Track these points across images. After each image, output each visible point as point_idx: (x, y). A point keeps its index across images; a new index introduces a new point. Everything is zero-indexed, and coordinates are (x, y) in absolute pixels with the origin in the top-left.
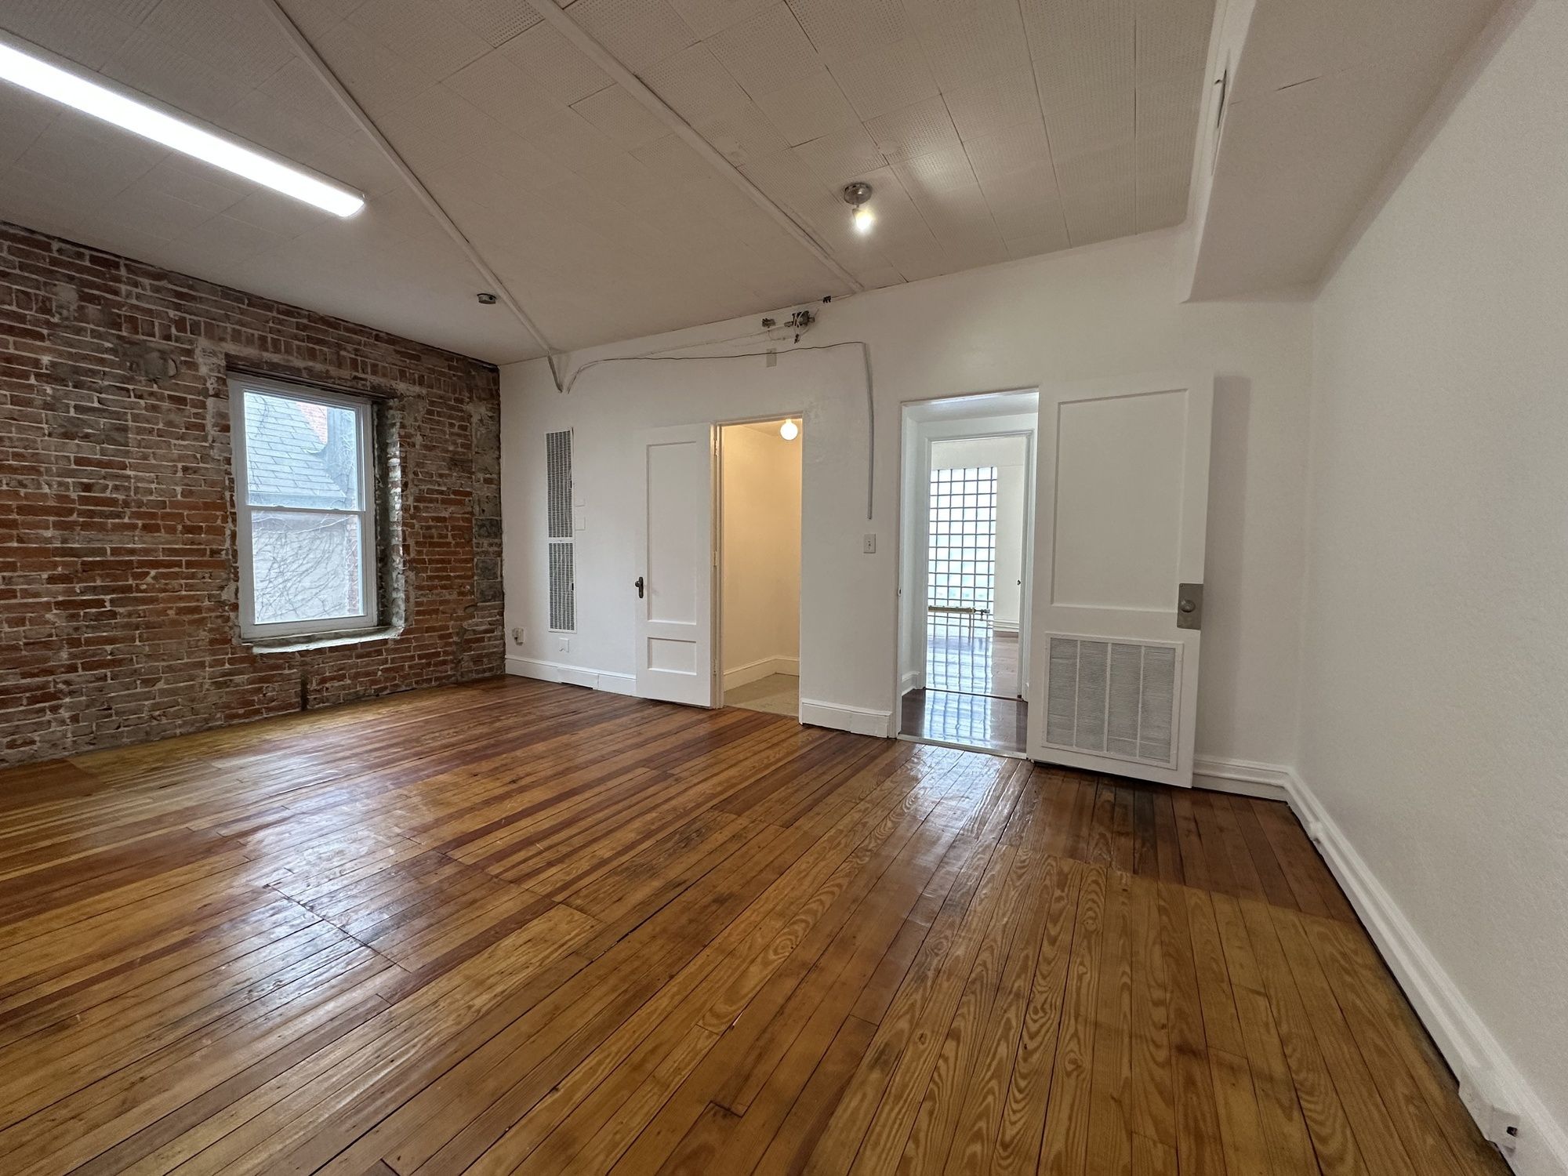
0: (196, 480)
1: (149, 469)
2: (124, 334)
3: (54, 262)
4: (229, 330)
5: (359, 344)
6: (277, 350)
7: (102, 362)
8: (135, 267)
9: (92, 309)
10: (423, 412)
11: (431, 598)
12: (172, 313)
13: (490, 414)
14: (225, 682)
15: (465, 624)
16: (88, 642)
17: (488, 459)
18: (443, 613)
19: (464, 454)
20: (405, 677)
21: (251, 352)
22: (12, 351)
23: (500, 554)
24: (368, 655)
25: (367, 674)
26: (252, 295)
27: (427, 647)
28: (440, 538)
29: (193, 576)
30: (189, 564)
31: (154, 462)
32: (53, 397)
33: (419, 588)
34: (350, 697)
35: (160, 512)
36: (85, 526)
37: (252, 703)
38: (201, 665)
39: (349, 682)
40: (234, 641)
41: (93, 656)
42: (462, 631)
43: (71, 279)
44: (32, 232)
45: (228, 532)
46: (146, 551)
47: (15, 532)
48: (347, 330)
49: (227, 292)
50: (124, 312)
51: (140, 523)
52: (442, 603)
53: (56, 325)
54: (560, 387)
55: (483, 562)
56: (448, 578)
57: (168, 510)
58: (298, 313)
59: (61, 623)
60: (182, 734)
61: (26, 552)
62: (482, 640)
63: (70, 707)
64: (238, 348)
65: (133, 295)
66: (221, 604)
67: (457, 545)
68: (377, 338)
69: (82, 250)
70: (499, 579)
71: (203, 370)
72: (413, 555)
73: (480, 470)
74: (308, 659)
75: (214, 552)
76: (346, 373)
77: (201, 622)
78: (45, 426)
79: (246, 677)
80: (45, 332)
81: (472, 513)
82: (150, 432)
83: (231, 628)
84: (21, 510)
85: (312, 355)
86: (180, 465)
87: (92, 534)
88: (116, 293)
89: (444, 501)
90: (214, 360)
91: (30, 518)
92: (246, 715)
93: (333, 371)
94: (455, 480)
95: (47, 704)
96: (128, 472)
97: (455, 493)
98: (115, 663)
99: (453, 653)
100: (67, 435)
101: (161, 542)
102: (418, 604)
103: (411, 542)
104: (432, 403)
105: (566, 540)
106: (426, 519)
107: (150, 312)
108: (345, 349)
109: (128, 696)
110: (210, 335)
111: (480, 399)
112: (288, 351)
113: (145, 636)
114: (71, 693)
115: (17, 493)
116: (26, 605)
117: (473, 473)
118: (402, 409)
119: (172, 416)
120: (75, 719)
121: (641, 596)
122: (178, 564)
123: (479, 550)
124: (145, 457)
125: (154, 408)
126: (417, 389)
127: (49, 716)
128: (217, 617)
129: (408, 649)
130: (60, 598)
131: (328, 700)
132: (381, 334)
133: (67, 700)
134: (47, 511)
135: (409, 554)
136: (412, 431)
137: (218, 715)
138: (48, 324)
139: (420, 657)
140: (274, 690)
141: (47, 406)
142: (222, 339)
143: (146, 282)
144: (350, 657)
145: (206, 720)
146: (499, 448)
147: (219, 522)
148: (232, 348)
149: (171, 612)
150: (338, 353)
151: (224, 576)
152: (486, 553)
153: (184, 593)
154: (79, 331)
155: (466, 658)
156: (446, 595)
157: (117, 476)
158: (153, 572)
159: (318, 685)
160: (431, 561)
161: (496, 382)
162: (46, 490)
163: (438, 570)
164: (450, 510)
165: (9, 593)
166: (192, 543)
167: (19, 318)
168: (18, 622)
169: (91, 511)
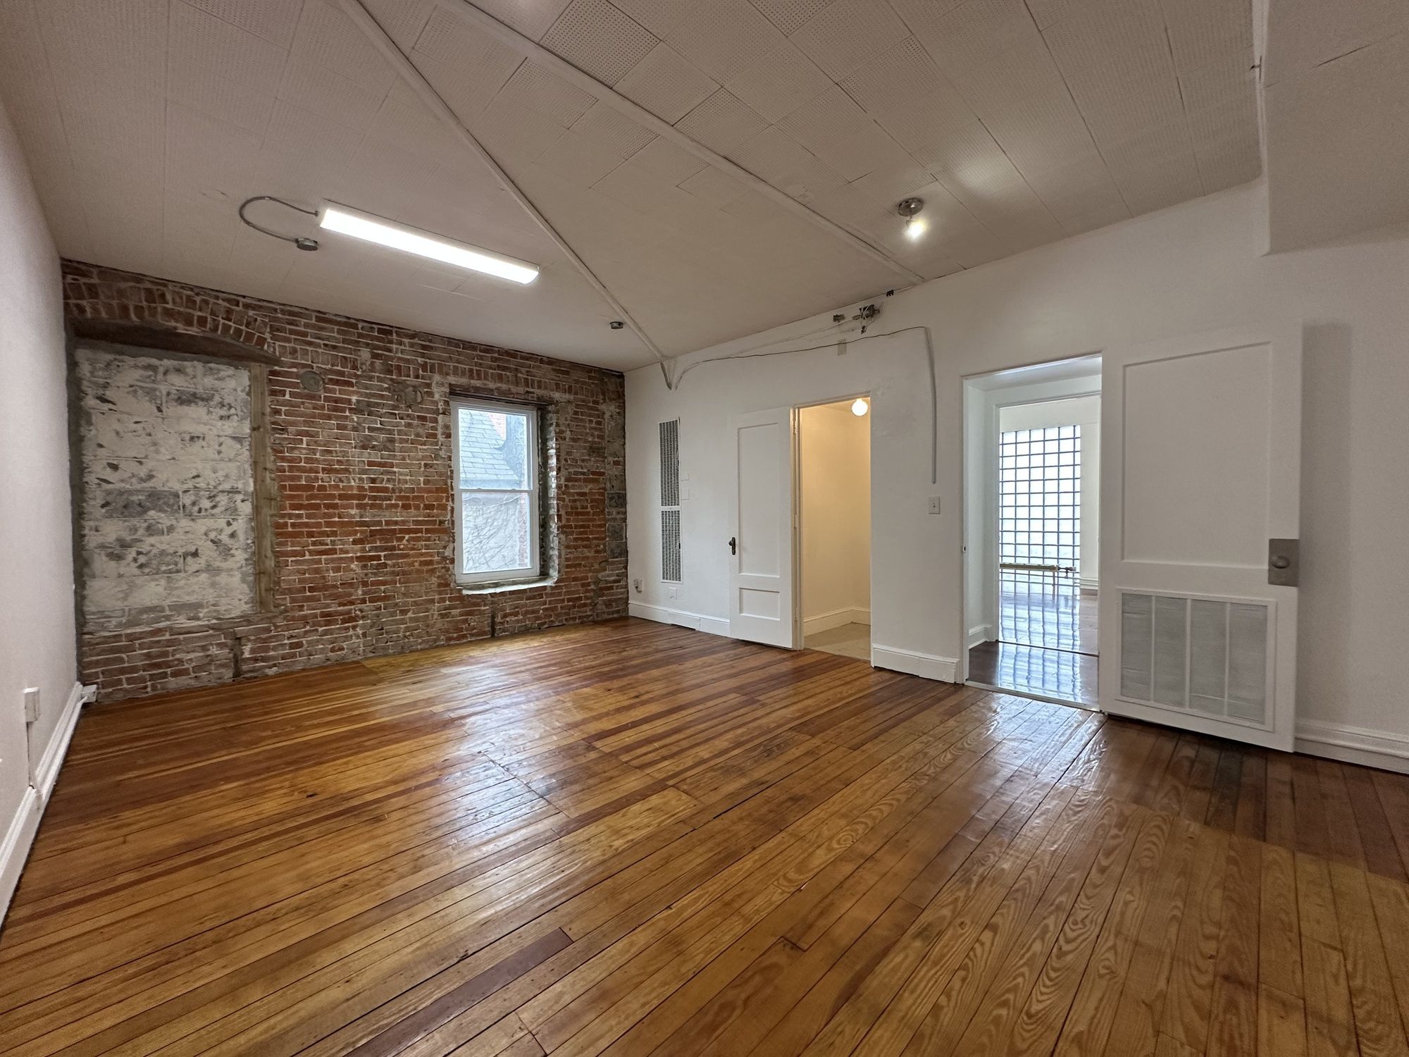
0: (431, 472)
1: (406, 466)
2: (394, 377)
3: (360, 336)
4: (451, 367)
5: (530, 367)
6: (479, 378)
7: (382, 397)
8: (401, 332)
9: (378, 362)
10: (571, 412)
11: (576, 555)
12: (420, 360)
13: (618, 410)
14: (446, 614)
15: (600, 576)
16: (373, 583)
17: (616, 445)
18: (585, 566)
19: (599, 443)
20: (558, 615)
21: (463, 381)
22: (338, 395)
23: (625, 520)
24: (533, 597)
25: (533, 612)
26: (465, 341)
27: (574, 592)
28: (583, 508)
29: (428, 539)
30: (428, 531)
31: (408, 461)
32: (357, 423)
33: (568, 547)
34: (522, 629)
35: (411, 495)
36: (372, 506)
37: (462, 630)
38: (433, 601)
39: (521, 617)
40: (452, 585)
41: (375, 593)
42: (597, 582)
43: (368, 345)
44: (349, 318)
45: (449, 508)
46: (404, 522)
47: (337, 511)
48: (522, 358)
49: (452, 342)
50: (394, 362)
51: (400, 503)
52: (583, 558)
53: (360, 376)
54: (670, 387)
55: (613, 526)
56: (588, 539)
57: (416, 494)
58: (492, 350)
59: (358, 571)
60: (422, 650)
61: (342, 524)
62: (611, 588)
63: (363, 627)
64: (456, 379)
65: (401, 351)
66: (445, 558)
67: (594, 514)
68: (542, 361)
69: (373, 326)
70: (624, 540)
71: (437, 396)
72: (563, 522)
73: (611, 455)
74: (495, 599)
75: (441, 522)
76: (521, 390)
77: (433, 571)
78: (353, 442)
79: (459, 610)
80: (354, 381)
81: (605, 489)
82: (407, 441)
83: (450, 576)
84: (341, 497)
85: (500, 378)
86: (423, 463)
87: (374, 511)
88: (390, 350)
89: (585, 481)
90: (443, 389)
91: (345, 502)
92: (458, 638)
93: (514, 389)
94: (593, 464)
95: (350, 624)
96: (395, 469)
97: (593, 473)
98: (386, 598)
99: (591, 598)
100: (364, 447)
101: (413, 515)
102: (567, 560)
103: (562, 512)
104: (577, 406)
105: (675, 508)
106: (573, 494)
107: (408, 361)
108: (521, 373)
109: (393, 621)
110: (441, 372)
111: (611, 400)
112: (486, 378)
113: (402, 580)
114: (363, 617)
115: (338, 486)
116: (341, 559)
117: (605, 458)
118: (557, 412)
119: (420, 430)
120: (364, 635)
121: (734, 553)
122: (420, 531)
123: (610, 517)
124: (404, 459)
125: (409, 425)
126: (567, 396)
127: (351, 632)
128: (442, 568)
129: (560, 594)
130: (359, 554)
131: (508, 631)
132: (544, 358)
133: (361, 622)
134: (352, 497)
135: (561, 521)
136: (563, 428)
137: (442, 637)
138: (357, 376)
139: (569, 600)
140: (475, 621)
141: (355, 429)
142: (447, 374)
143: (406, 341)
144: (522, 599)
145: (435, 641)
146: (624, 437)
147: (444, 501)
148: (452, 379)
149: (416, 564)
150: (516, 376)
151: (447, 539)
152: (615, 519)
153: (424, 551)
154: (371, 378)
155: (600, 602)
156: (587, 553)
157: (388, 473)
158: (407, 537)
159: (502, 618)
160: (576, 527)
161: (622, 386)
162: (353, 483)
163: (581, 533)
164: (589, 487)
165: (333, 551)
166: (429, 516)
167: (342, 374)
168: (337, 570)
169: (375, 496)
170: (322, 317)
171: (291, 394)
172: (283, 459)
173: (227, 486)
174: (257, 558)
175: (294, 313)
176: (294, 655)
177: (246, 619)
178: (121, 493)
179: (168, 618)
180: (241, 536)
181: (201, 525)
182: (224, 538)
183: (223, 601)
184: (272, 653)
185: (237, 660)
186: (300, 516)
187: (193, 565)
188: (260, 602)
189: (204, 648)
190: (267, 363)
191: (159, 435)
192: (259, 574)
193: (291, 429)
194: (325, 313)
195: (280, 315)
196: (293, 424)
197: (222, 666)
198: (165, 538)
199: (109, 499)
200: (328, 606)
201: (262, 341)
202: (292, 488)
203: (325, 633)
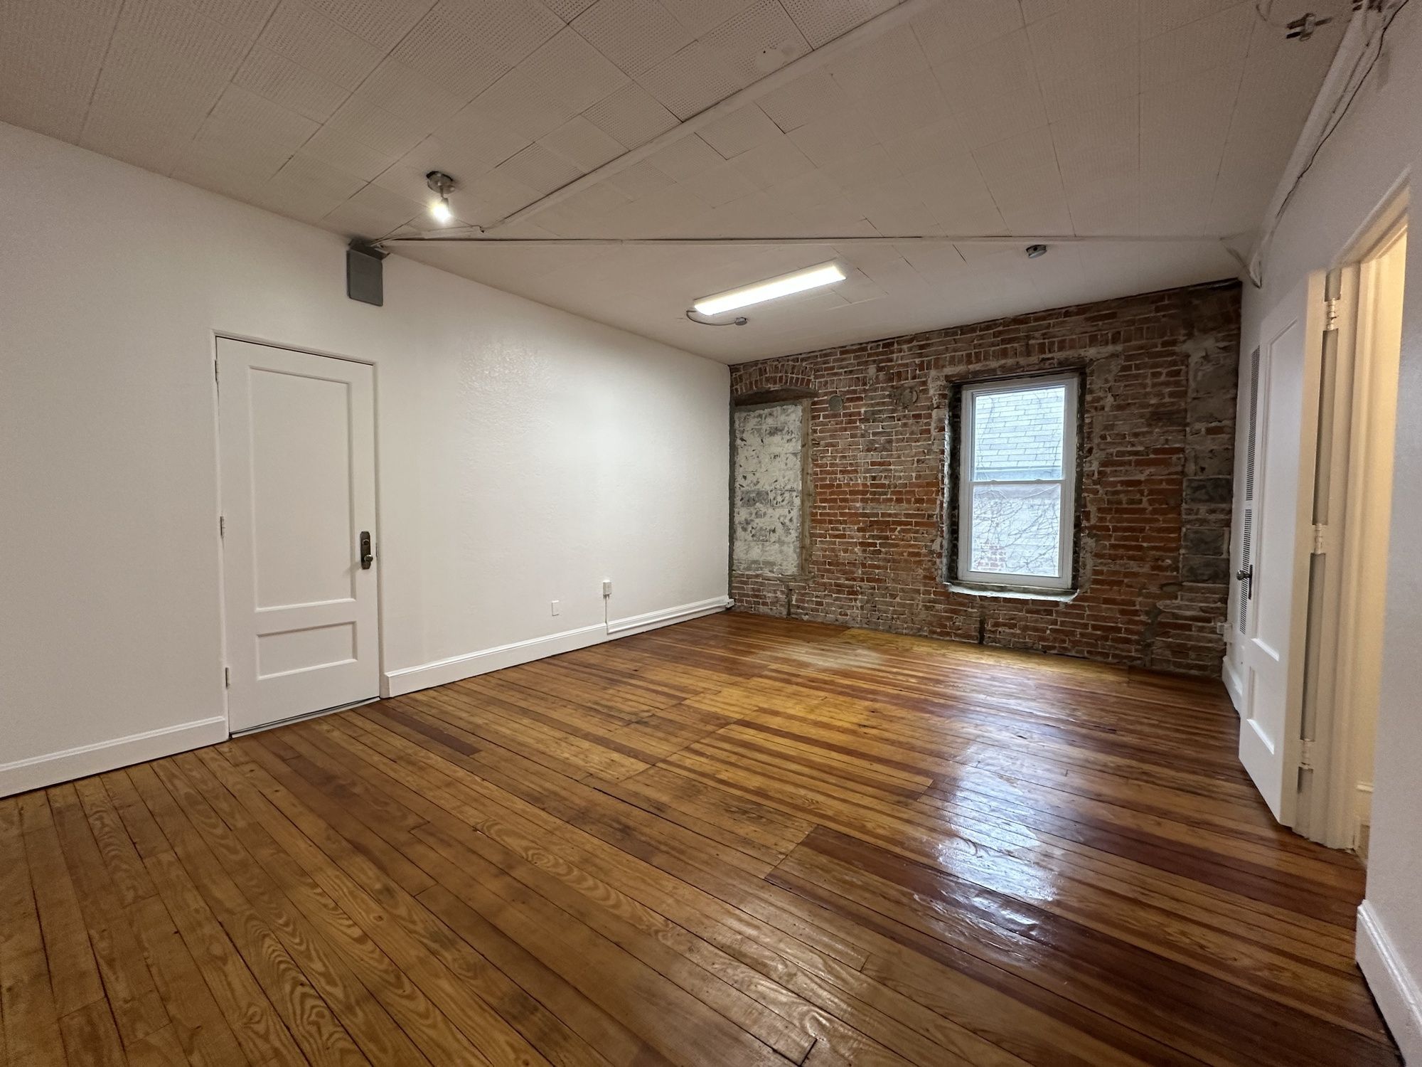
0: (922, 467)
1: (901, 463)
2: (895, 383)
3: (869, 355)
4: (948, 358)
5: (1048, 327)
7: (884, 404)
8: (900, 340)
9: (881, 374)
10: (1115, 370)
11: (1113, 568)
12: (917, 361)
14: (930, 607)
15: (1161, 604)
16: (870, 566)
17: (1215, 403)
18: (1129, 586)
19: (1173, 404)
20: (1075, 643)
21: (961, 368)
22: (852, 410)
23: (1227, 523)
24: (1037, 612)
25: (1036, 629)
26: (962, 326)
27: (1104, 619)
28: (1132, 504)
29: (917, 532)
30: (917, 524)
31: (903, 459)
32: (865, 430)
34: (1018, 645)
35: (904, 490)
36: (872, 500)
37: (945, 626)
38: (918, 592)
39: (1018, 632)
40: (938, 579)
41: (871, 574)
42: (1154, 612)
43: (874, 361)
44: (861, 344)
45: (938, 502)
46: (896, 515)
47: (847, 504)
48: (1036, 320)
49: (949, 332)
50: (895, 370)
51: (894, 497)
52: (1127, 575)
53: (868, 390)
54: (1258, 287)
55: (1196, 532)
56: (1140, 548)
57: (908, 489)
59: (860, 554)
60: (906, 634)
61: (851, 515)
62: (1189, 628)
63: (861, 601)
64: (953, 369)
65: (902, 358)
66: (932, 552)
67: (1155, 511)
69: (879, 343)
70: (1224, 556)
71: (931, 392)
72: (1093, 522)
73: (1199, 420)
74: (986, 603)
75: (930, 516)
76: (1034, 359)
77: (920, 563)
78: (861, 447)
79: (943, 606)
80: (863, 395)
81: (1183, 473)
82: (903, 440)
83: (936, 570)
84: (852, 493)
85: (1004, 354)
86: (916, 459)
87: (874, 504)
88: (891, 360)
89: (1138, 463)
90: (939, 383)
91: (853, 497)
92: (941, 634)
93: (1022, 361)
94: (1158, 437)
95: (853, 597)
96: (892, 467)
97: (1156, 451)
98: (878, 581)
99: (1139, 633)
100: (868, 450)
101: (905, 508)
102: (1096, 572)
103: (1092, 508)
104: (1130, 358)
106: (1114, 484)
107: (906, 365)
108: (1034, 338)
109: (884, 601)
110: (937, 367)
111: (1205, 331)
113: (892, 567)
114: (862, 593)
115: (849, 484)
116: (848, 543)
117: (1187, 425)
118: (1092, 374)
119: (914, 428)
120: (862, 607)
122: (910, 523)
123: (1192, 517)
124: (899, 457)
125: (905, 425)
126: (1110, 348)
127: (853, 604)
128: (929, 561)
129: (1080, 616)
130: (861, 540)
131: (999, 642)
132: (1071, 309)
133: (860, 597)
134: (858, 493)
136: (1101, 394)
137: (926, 628)
138: (865, 391)
139: (1095, 627)
140: (959, 622)
141: (863, 436)
142: (943, 366)
143: (905, 347)
144: (1021, 611)
145: (920, 630)
146: (1236, 385)
147: (934, 495)
148: (949, 370)
149: (905, 554)
151: (935, 533)
152: (1203, 522)
153: (912, 542)
154: (876, 390)
155: (1159, 644)
156: (1134, 567)
157: (886, 470)
158: (899, 528)
159: (993, 626)
161: (1237, 301)
162: (859, 482)
163: (1126, 538)
164: (1147, 472)
165: (843, 536)
166: (918, 510)
167: (854, 392)
168: (846, 551)
169: (875, 491)
170: (844, 351)
171: (825, 417)
172: (817, 466)
173: (788, 487)
174: (801, 538)
175: (825, 354)
176: (817, 610)
177: (794, 578)
178: (747, 493)
179: (761, 569)
180: (795, 520)
181: (779, 512)
182: (787, 521)
183: (785, 563)
184: (806, 605)
185: (789, 603)
186: (824, 508)
187: (773, 537)
188: (802, 567)
189: (775, 592)
190: (811, 397)
191: (762, 456)
192: (802, 547)
193: (822, 443)
194: (845, 347)
195: (819, 360)
196: (823, 438)
197: (781, 605)
198: (763, 520)
199: (743, 496)
200: (838, 578)
201: (809, 381)
202: (822, 487)
203: (837, 599)
